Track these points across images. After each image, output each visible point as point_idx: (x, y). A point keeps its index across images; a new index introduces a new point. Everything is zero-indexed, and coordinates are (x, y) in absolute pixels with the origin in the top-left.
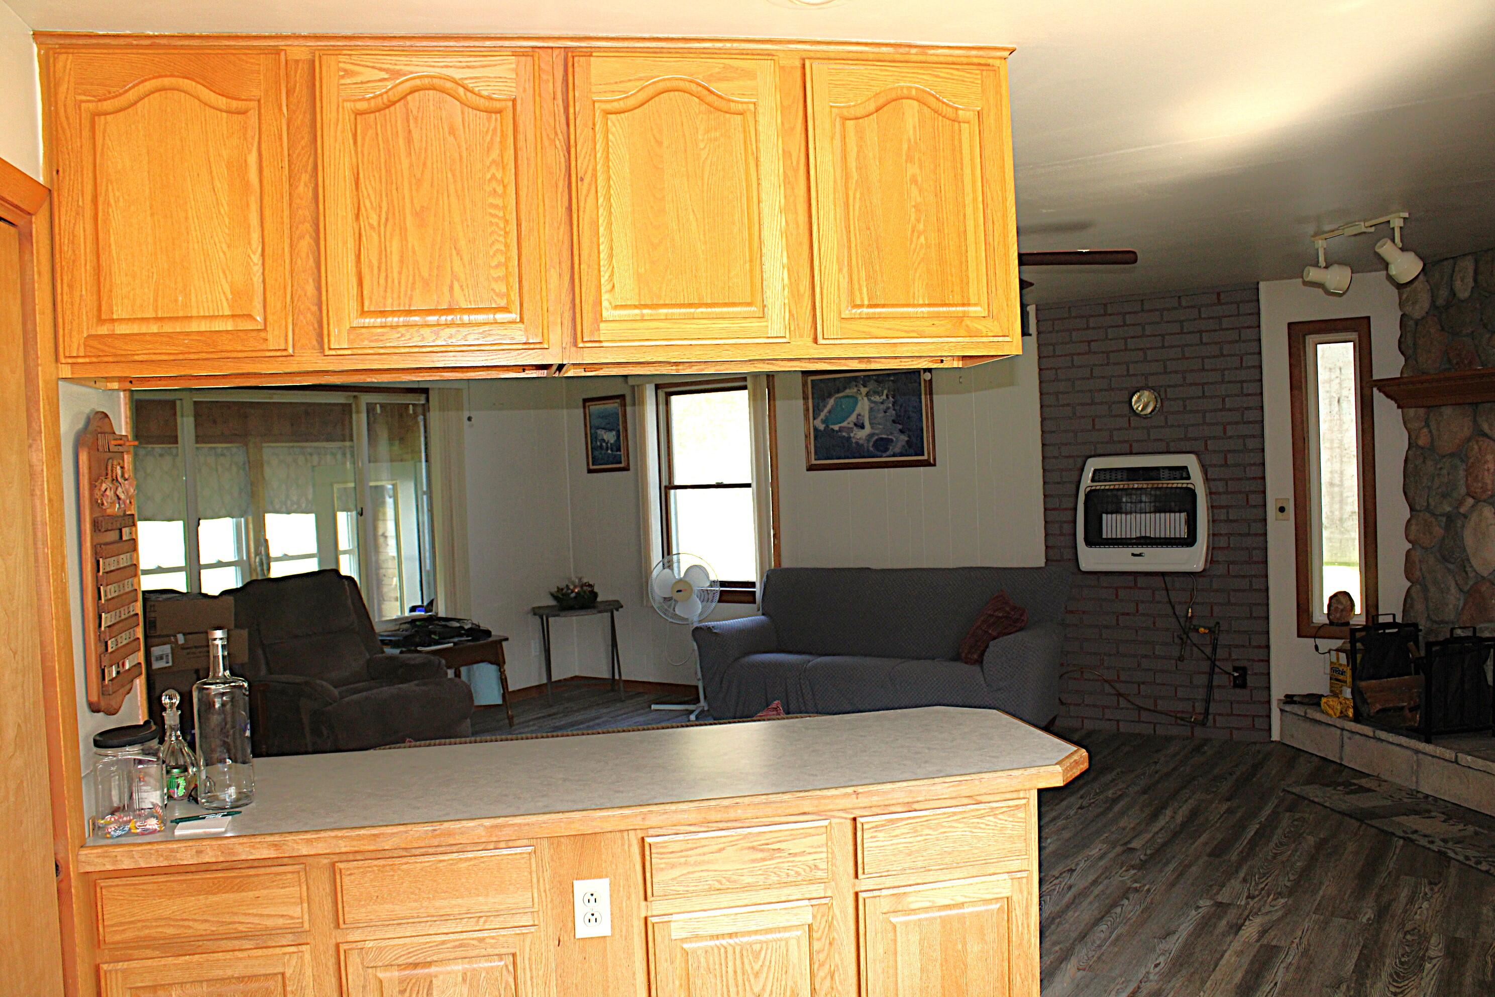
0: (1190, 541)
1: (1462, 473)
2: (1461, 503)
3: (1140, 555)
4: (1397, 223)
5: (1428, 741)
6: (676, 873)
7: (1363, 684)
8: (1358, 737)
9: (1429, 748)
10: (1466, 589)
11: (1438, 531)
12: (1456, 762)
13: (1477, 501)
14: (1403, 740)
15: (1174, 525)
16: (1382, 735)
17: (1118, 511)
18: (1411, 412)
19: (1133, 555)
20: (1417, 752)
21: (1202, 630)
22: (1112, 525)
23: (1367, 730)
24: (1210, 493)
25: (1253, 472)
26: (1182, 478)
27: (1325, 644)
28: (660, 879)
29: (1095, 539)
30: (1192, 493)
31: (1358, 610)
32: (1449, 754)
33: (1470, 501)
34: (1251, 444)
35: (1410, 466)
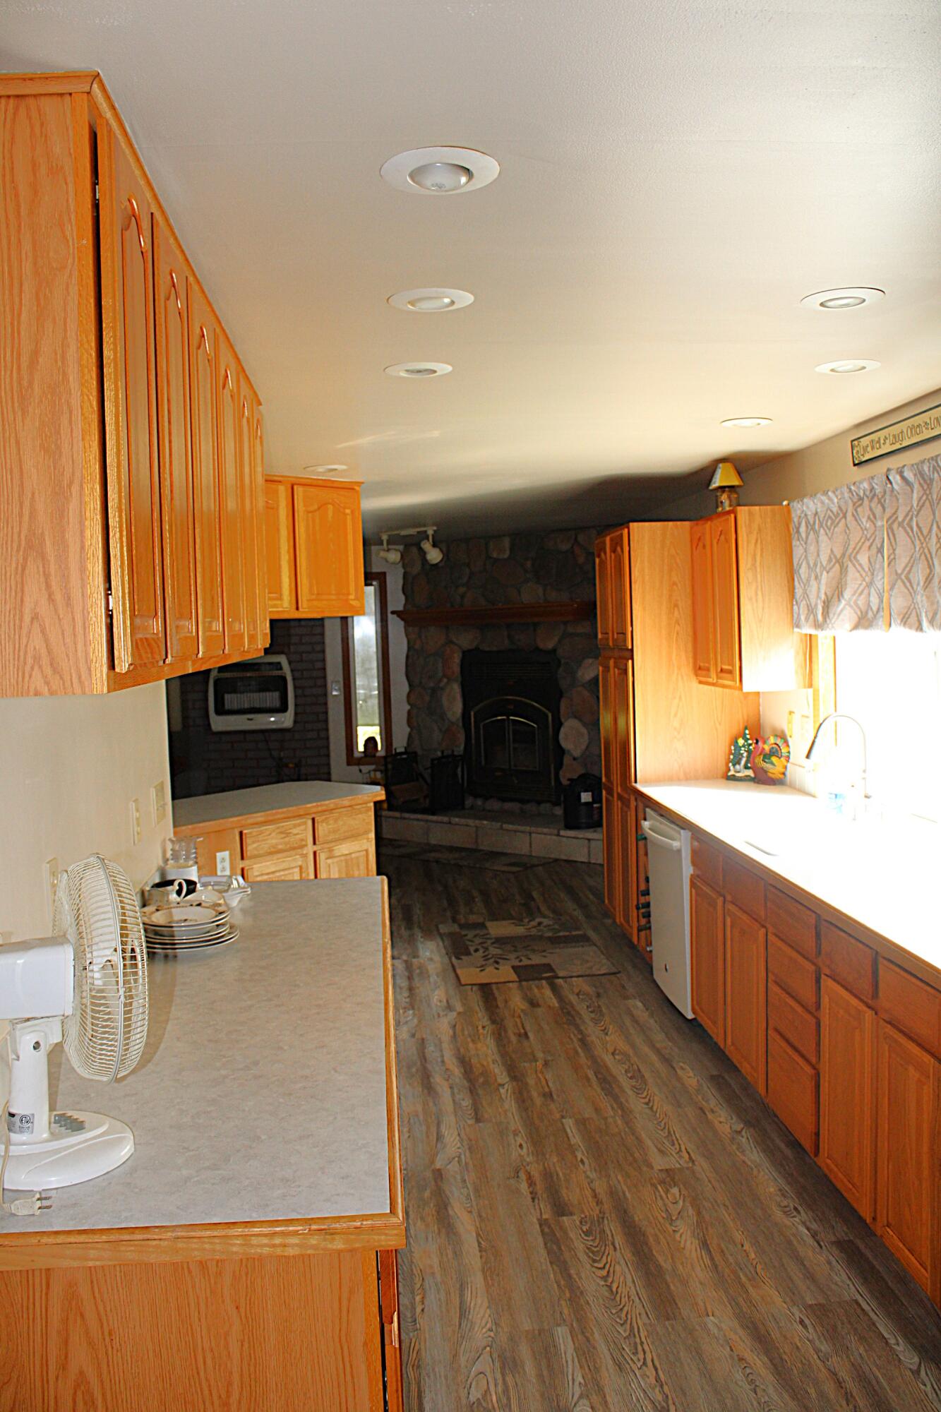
0: (283, 709)
1: (440, 665)
2: (440, 681)
3: (251, 719)
4: (430, 532)
5: (433, 814)
6: (255, 845)
7: (393, 788)
8: (391, 819)
9: (434, 818)
10: (443, 729)
11: (427, 698)
12: (450, 823)
13: (449, 680)
14: (419, 816)
15: (272, 698)
16: (406, 815)
17: (235, 691)
18: (410, 629)
19: (249, 719)
20: (427, 821)
21: (291, 765)
22: (231, 700)
23: (397, 814)
24: (294, 679)
25: (319, 665)
26: (277, 670)
27: (365, 768)
28: (250, 848)
29: (221, 711)
30: (284, 679)
31: (379, 748)
32: (445, 819)
33: (445, 680)
34: (318, 648)
35: (410, 660)
